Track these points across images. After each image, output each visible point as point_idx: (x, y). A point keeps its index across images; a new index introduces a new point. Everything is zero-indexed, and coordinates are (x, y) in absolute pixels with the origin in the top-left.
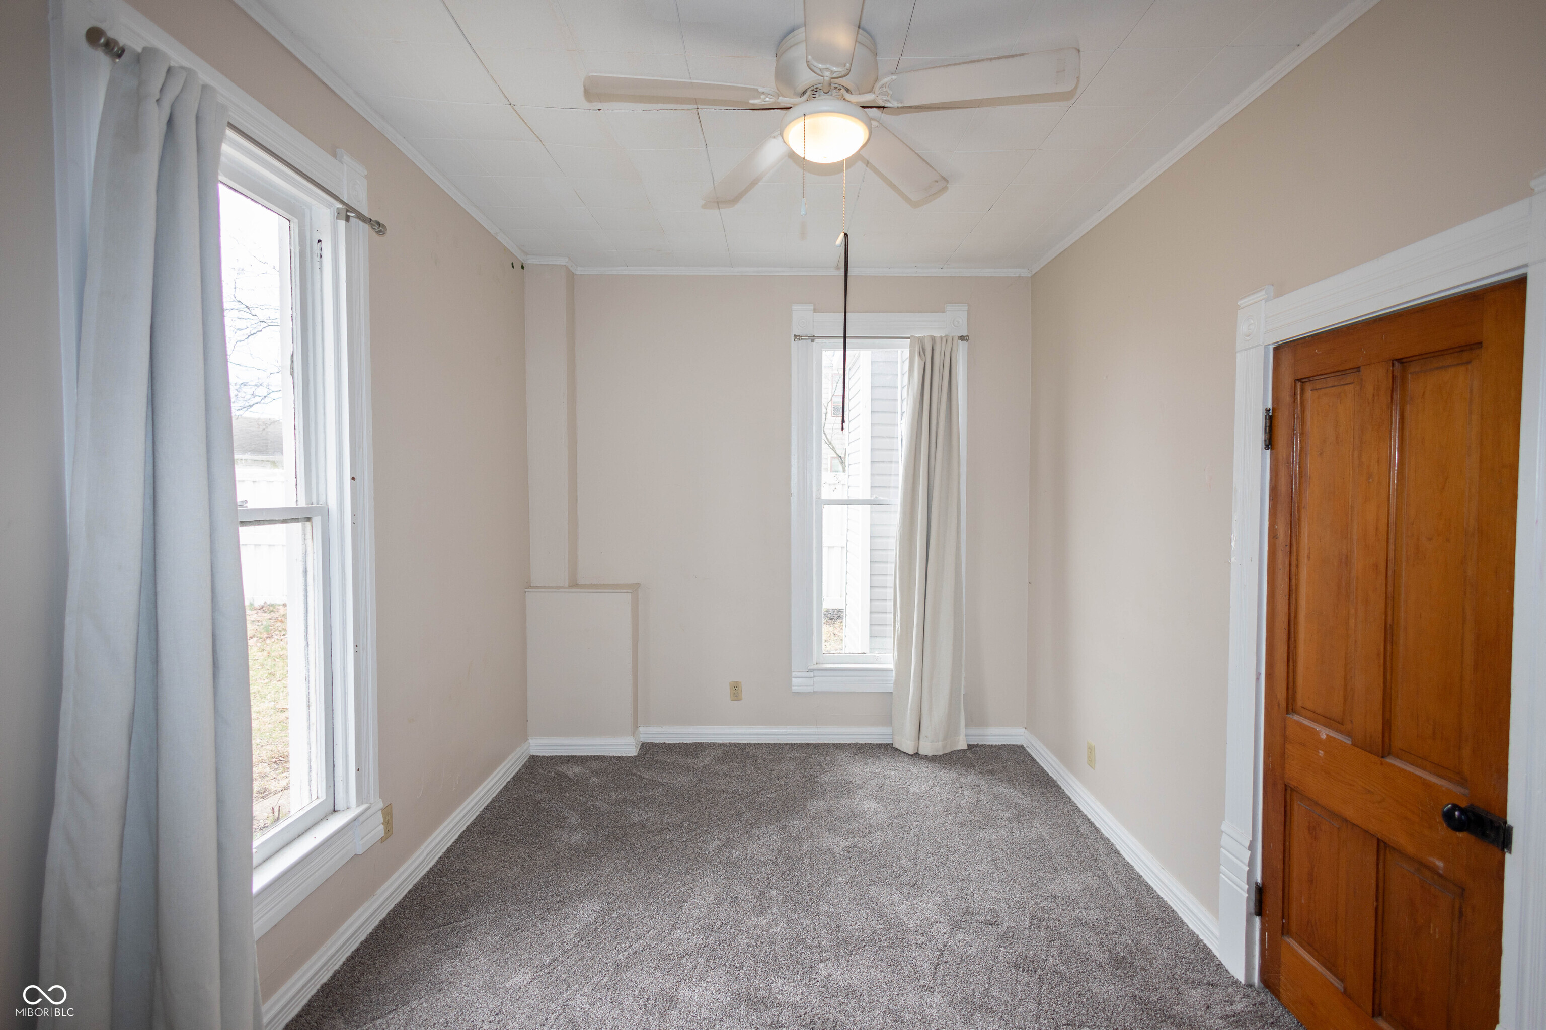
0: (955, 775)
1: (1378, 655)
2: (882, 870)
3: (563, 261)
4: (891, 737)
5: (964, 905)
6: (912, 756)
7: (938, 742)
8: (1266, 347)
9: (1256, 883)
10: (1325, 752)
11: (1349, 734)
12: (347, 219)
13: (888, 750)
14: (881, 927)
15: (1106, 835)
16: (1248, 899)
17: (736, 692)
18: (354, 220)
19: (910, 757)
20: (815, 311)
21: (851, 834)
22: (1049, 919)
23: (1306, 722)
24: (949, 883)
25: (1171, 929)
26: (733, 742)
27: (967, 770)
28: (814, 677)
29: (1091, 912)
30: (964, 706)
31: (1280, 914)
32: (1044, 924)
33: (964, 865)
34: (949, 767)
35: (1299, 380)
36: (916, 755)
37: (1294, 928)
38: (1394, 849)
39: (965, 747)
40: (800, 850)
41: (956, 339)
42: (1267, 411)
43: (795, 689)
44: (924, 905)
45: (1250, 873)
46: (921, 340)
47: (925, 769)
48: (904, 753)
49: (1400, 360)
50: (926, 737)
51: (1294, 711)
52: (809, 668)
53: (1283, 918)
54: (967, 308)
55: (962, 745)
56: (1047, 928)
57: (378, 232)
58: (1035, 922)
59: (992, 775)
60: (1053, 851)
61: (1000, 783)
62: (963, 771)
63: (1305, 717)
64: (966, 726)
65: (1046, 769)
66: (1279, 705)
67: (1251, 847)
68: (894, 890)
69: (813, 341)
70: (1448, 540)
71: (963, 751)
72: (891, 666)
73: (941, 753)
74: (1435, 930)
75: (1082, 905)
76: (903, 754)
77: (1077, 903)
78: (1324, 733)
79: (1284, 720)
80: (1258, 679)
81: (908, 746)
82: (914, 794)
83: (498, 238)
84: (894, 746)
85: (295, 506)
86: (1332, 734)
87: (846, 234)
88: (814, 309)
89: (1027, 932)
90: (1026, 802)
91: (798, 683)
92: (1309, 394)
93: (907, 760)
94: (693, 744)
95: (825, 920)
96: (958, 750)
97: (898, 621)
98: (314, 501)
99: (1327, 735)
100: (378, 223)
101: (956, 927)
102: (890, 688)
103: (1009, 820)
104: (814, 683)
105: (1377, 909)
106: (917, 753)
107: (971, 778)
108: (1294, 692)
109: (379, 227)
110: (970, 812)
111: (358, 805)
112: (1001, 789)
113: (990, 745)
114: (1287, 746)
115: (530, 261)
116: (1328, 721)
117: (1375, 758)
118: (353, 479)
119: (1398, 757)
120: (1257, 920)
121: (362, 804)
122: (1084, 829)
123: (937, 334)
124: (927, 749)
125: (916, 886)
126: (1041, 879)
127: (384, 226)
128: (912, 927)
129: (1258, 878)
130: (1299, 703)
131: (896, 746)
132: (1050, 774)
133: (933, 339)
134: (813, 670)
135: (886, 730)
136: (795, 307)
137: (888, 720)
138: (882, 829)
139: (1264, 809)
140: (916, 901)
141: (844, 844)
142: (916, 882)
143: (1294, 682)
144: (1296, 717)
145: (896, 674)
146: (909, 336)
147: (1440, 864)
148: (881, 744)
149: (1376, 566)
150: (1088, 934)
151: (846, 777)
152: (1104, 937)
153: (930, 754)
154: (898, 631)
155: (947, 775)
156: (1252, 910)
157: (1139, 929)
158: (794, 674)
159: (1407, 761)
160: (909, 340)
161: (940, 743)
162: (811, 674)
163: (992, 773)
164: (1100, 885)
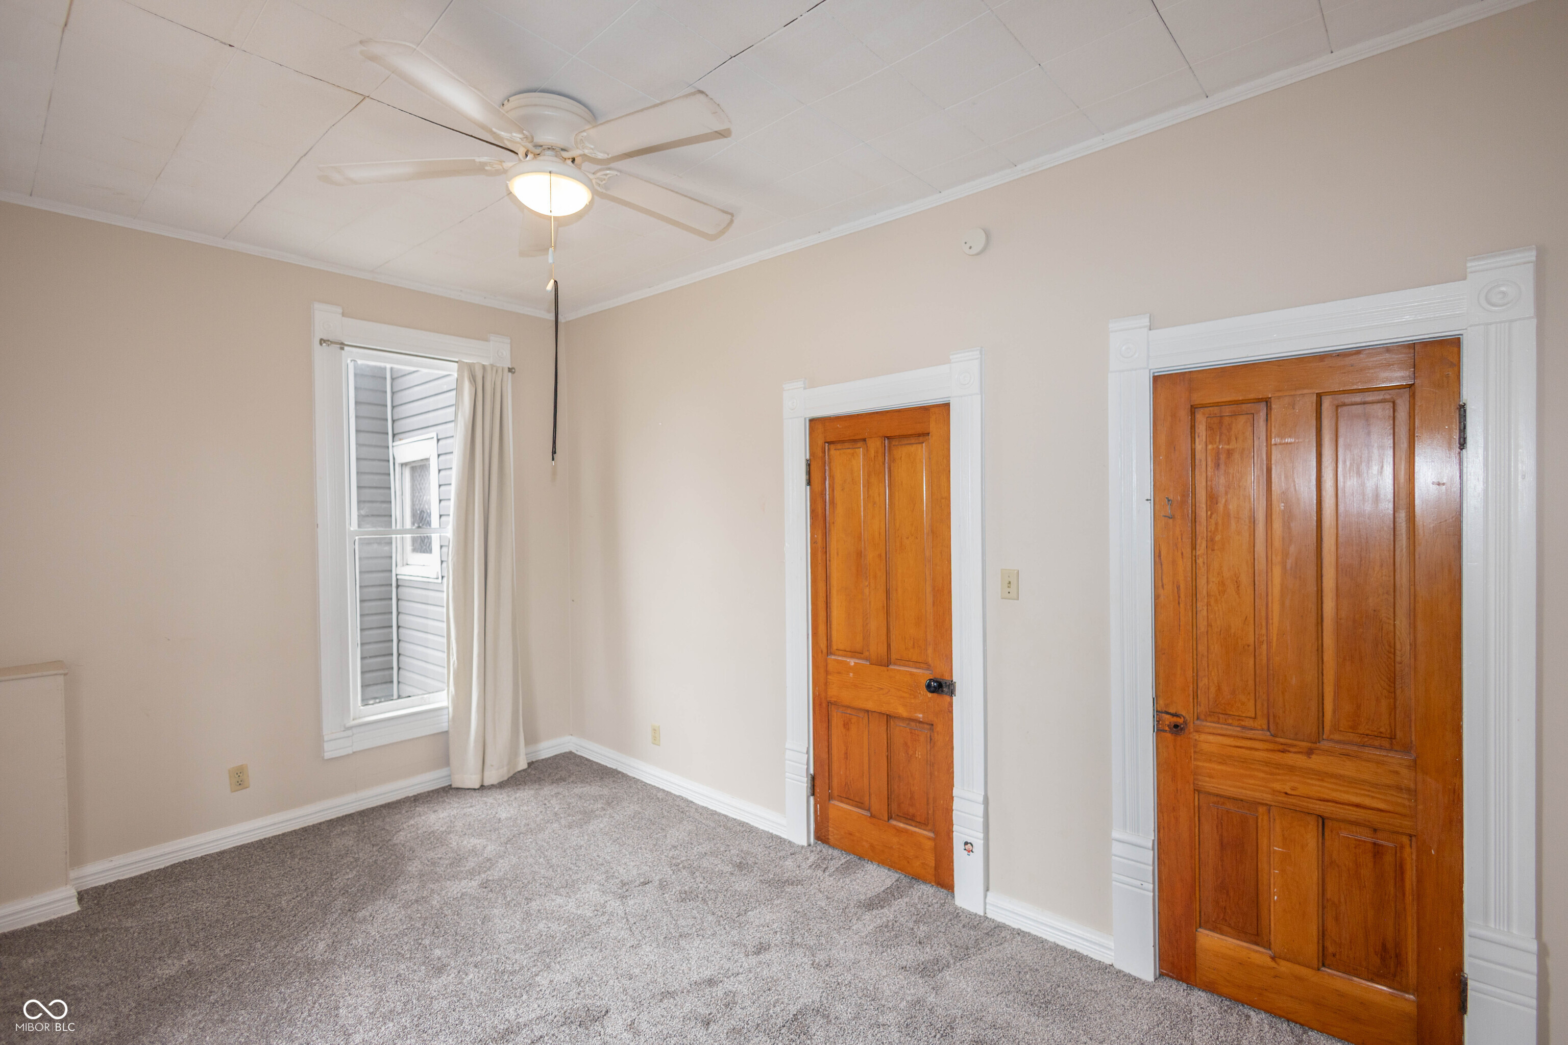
0: (532, 792)
1: (884, 607)
2: (529, 886)
4: (451, 777)
5: (618, 881)
6: (478, 789)
7: (502, 768)
8: (805, 419)
9: (811, 774)
10: (853, 673)
11: (866, 659)
13: (448, 791)
14: (565, 926)
15: (677, 794)
16: (807, 786)
17: (239, 779)
19: (477, 791)
20: (343, 315)
21: (472, 873)
22: (682, 862)
23: (840, 658)
24: (593, 871)
25: (754, 834)
26: (239, 844)
27: (540, 785)
28: (353, 735)
29: (704, 846)
30: (524, 726)
31: (828, 787)
32: (681, 866)
33: (595, 854)
34: (522, 788)
35: (828, 442)
36: (482, 787)
37: (836, 793)
38: (895, 717)
39: (527, 766)
40: (432, 907)
41: (507, 370)
42: (807, 460)
43: (328, 755)
44: (587, 895)
45: (808, 769)
46: (471, 368)
47: (501, 796)
48: (468, 789)
49: (888, 438)
50: (492, 766)
51: (831, 654)
52: (348, 725)
53: (829, 789)
54: (510, 341)
55: (522, 765)
56: (684, 868)
58: (674, 868)
59: (564, 781)
60: (652, 818)
61: (576, 785)
62: (537, 786)
63: (839, 656)
64: (525, 745)
65: (603, 763)
66: (822, 652)
67: (808, 752)
68: (554, 897)
69: (342, 349)
70: (917, 538)
72: (447, 703)
73: (505, 779)
74: (919, 755)
75: (695, 843)
76: (468, 791)
77: (692, 844)
78: (852, 662)
79: (826, 660)
80: (808, 638)
81: (472, 781)
82: (507, 819)
84: (453, 786)
86: (857, 661)
88: (342, 312)
89: (674, 876)
90: (606, 791)
91: (331, 750)
92: (833, 452)
94: (174, 867)
95: (511, 947)
96: (520, 771)
97: (453, 655)
99: (854, 662)
101: (623, 897)
102: (445, 726)
103: (603, 809)
104: (353, 743)
105: (888, 756)
106: (485, 784)
107: (548, 790)
108: (831, 641)
110: (569, 815)
112: (578, 790)
113: (545, 759)
114: (829, 677)
116: (854, 653)
117: (885, 668)
119: (895, 664)
120: (812, 798)
122: (660, 795)
123: (486, 363)
124: (492, 777)
125: (568, 886)
126: (657, 839)
128: (589, 914)
129: (812, 772)
130: (835, 647)
131: (455, 785)
132: (609, 766)
133: (484, 367)
134: (351, 728)
135: (443, 772)
136: (317, 305)
137: (443, 761)
138: (501, 857)
139: (813, 724)
140: (578, 896)
141: (474, 883)
143: (831, 636)
144: (833, 657)
145: (453, 709)
146: (457, 360)
147: (921, 716)
148: (437, 789)
149: (880, 556)
150: (712, 859)
151: (424, 829)
152: (722, 856)
153: (496, 782)
154: (453, 665)
155: (525, 794)
156: (809, 794)
157: (737, 843)
158: (323, 739)
159: (900, 665)
160: (456, 364)
161: (505, 768)
162: (349, 733)
163: (563, 779)
164: (697, 827)
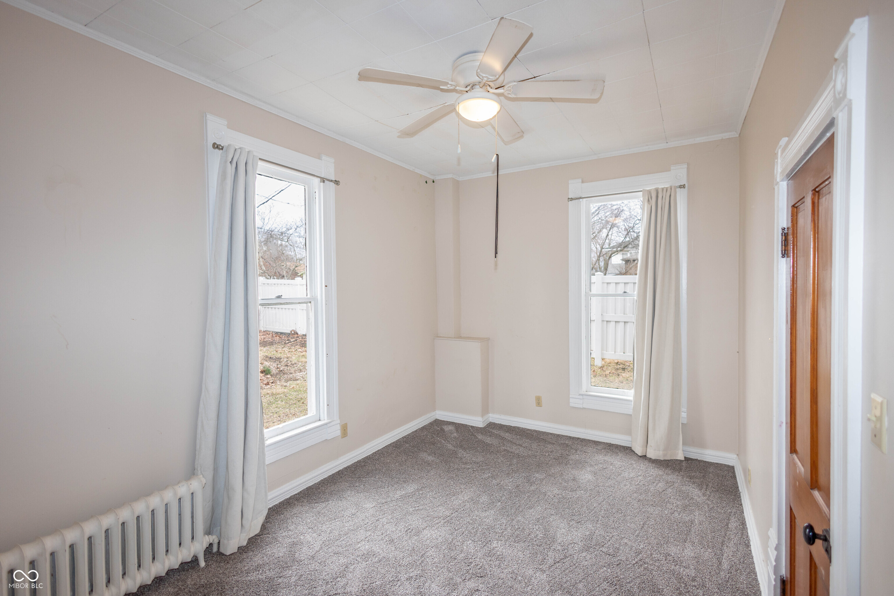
0: (661, 473)
3: (450, 176)
4: (631, 443)
6: (641, 457)
7: (660, 451)
9: (782, 576)
10: (798, 483)
12: (324, 182)
13: (628, 450)
16: (775, 586)
17: (539, 402)
18: (326, 182)
19: (639, 457)
26: (536, 429)
27: (671, 472)
28: (584, 399)
30: (682, 432)
35: (794, 206)
39: (683, 459)
42: (783, 229)
43: (572, 405)
46: (649, 192)
48: (637, 454)
50: (651, 446)
52: (580, 393)
54: (687, 166)
55: (680, 456)
57: (337, 184)
59: (690, 478)
61: (691, 485)
62: (668, 472)
64: (684, 444)
67: (777, 549)
68: (565, 521)
69: (581, 200)
71: (681, 461)
72: (631, 398)
73: (662, 459)
76: (635, 455)
78: (798, 468)
81: (639, 450)
83: (416, 171)
84: (632, 449)
85: (306, 297)
87: (497, 155)
88: (582, 181)
90: (701, 499)
91: (574, 402)
93: (635, 458)
94: (514, 427)
96: (677, 460)
97: (635, 370)
98: (314, 295)
99: (799, 470)
100: (336, 181)
102: (630, 412)
103: (677, 506)
104: (583, 403)
106: (645, 456)
107: (671, 477)
108: (795, 438)
109: (337, 182)
110: (653, 495)
111: (327, 420)
112: (689, 488)
115: (437, 178)
117: (809, 490)
118: (326, 286)
121: (330, 419)
123: (661, 186)
124: (652, 454)
125: (580, 523)
127: (338, 181)
128: (560, 541)
129: (784, 573)
131: (633, 449)
133: (657, 190)
134: (583, 395)
135: (628, 438)
136: (571, 181)
137: (629, 432)
138: (585, 490)
140: (573, 530)
142: (581, 521)
143: (795, 430)
145: (634, 403)
148: (625, 447)
153: (653, 458)
154: (635, 376)
158: (570, 396)
160: (642, 192)
161: (664, 453)
162: (581, 397)
163: (692, 477)
